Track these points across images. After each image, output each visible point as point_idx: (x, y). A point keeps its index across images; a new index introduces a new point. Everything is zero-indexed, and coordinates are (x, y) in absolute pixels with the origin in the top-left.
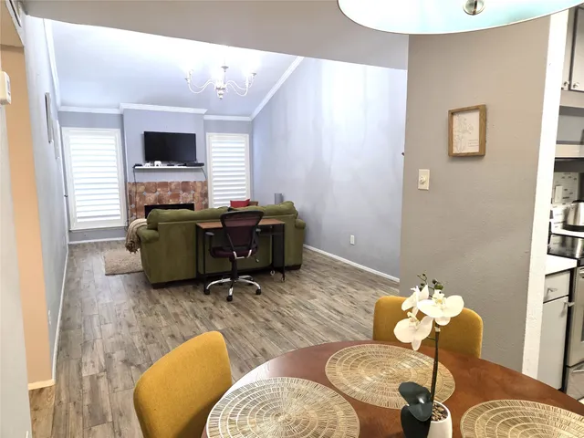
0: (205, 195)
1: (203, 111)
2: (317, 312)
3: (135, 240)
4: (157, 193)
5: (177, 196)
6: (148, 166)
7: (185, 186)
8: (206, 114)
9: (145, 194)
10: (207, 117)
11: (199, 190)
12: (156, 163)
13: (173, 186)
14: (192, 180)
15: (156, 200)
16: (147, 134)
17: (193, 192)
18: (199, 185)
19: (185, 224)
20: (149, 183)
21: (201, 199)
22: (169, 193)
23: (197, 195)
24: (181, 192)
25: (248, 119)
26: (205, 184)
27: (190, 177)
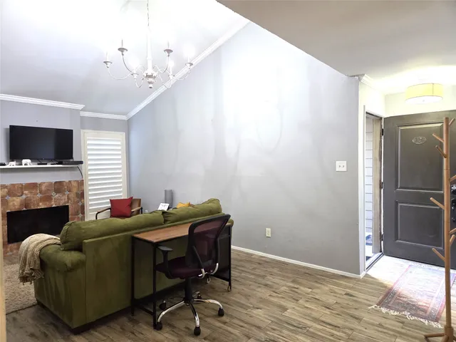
0: (81, 195)
1: (80, 107)
2: (311, 330)
3: (37, 267)
4: (24, 197)
5: (49, 198)
6: (13, 165)
7: (59, 187)
8: (82, 110)
9: (8, 198)
10: (83, 114)
11: (75, 190)
12: (24, 161)
13: (43, 188)
14: (66, 180)
15: (21, 205)
16: (13, 128)
17: (67, 193)
18: (75, 184)
19: (118, 238)
20: (13, 185)
21: (77, 199)
22: (39, 195)
23: (72, 195)
24: (53, 194)
25: (124, 118)
26: (81, 183)
27: (65, 176)
